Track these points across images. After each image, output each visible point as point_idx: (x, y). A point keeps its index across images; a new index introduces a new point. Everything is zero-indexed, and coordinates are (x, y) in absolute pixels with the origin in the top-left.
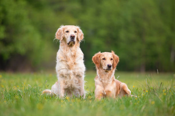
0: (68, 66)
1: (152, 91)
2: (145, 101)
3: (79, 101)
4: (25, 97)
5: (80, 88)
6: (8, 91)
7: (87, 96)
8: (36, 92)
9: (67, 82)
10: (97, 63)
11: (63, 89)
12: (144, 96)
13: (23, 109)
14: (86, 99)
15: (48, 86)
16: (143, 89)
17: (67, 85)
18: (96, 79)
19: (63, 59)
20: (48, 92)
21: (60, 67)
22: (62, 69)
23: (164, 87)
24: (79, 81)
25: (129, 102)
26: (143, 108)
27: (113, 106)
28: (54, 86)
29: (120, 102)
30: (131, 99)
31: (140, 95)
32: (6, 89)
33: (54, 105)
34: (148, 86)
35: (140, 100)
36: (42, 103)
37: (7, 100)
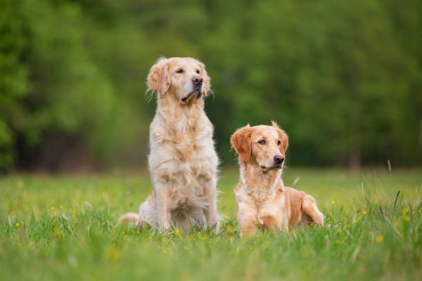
0: (179, 152)
1: (377, 213)
2: (362, 237)
3: (204, 239)
4: (79, 231)
5: (207, 206)
6: (37, 218)
7: (224, 227)
8: (103, 219)
9: (176, 192)
10: (241, 150)
11: (168, 212)
12: (358, 224)
13: (73, 261)
14: (220, 234)
15: (131, 205)
16: (355, 209)
17: (177, 201)
18: (237, 190)
19: (168, 138)
20: (131, 220)
21: (159, 157)
22: (164, 162)
23: (405, 201)
24: (205, 190)
25: (322, 238)
26: (357, 251)
27: (284, 250)
28: (146, 206)
29: (302, 240)
30: (328, 233)
31: (349, 221)
32: (33, 213)
33: (145, 249)
34: (367, 200)
35: (348, 232)
36: (118, 244)
37: (36, 241)
